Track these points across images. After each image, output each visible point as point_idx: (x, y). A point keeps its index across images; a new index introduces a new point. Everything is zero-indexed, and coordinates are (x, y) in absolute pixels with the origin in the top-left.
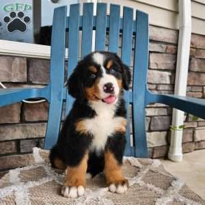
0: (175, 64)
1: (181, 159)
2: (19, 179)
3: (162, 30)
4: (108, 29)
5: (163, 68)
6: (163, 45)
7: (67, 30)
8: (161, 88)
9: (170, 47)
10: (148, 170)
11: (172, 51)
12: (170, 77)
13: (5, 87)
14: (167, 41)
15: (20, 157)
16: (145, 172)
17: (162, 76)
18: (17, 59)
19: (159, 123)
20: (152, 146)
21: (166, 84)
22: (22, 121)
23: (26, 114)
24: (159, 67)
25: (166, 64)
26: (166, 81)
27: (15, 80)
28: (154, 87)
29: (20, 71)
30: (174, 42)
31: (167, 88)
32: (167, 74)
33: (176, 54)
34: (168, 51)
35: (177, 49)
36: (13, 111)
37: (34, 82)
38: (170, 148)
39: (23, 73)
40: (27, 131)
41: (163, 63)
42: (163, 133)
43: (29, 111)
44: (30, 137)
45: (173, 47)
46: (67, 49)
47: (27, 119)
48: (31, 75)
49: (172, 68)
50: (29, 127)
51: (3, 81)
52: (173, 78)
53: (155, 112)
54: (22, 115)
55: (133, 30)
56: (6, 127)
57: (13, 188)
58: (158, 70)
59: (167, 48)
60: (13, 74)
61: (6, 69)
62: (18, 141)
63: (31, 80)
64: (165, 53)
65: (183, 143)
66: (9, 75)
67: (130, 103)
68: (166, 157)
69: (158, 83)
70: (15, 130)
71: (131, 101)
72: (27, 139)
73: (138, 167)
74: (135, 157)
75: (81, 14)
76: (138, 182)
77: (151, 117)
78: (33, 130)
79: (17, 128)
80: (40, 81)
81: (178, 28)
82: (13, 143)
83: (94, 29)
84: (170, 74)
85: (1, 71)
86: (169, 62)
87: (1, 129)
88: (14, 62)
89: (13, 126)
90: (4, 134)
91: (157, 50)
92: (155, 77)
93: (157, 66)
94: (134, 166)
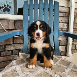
0: (69, 20)
1: (71, 56)
2: (16, 64)
3: (63, 8)
4: (44, 9)
5: (64, 22)
6: (64, 14)
7: (29, 9)
8: (63, 30)
9: (66, 14)
10: (60, 60)
12: (67, 25)
13: (7, 31)
14: (65, 12)
15: (13, 56)
16: (59, 60)
17: (64, 25)
18: (11, 21)
19: (63, 42)
21: (65, 28)
22: (14, 43)
23: (15, 41)
24: (63, 22)
25: (65, 21)
26: (65, 27)
27: (10, 29)
28: (61, 29)
30: (68, 12)
31: (66, 29)
32: (66, 24)
33: (69, 17)
34: (66, 15)
35: (69, 15)
36: (10, 40)
38: (67, 52)
39: (13, 26)
40: (15, 47)
41: (64, 20)
42: (64, 46)
43: (16, 40)
44: (16, 49)
45: (68, 14)
46: (29, 17)
47: (15, 43)
48: (16, 27)
49: (68, 22)
51: (6, 29)
52: (68, 26)
54: (13, 41)
55: (53, 9)
56: (8, 46)
57: (15, 67)
58: (62, 23)
59: (65, 15)
60: (9, 27)
61: (7, 25)
62: (12, 51)
64: (65, 16)
65: (72, 50)
67: (53, 36)
68: (65, 55)
70: (11, 47)
71: (53, 35)
72: (15, 50)
73: (57, 59)
76: (57, 64)
77: (60, 40)
78: (17, 47)
79: (12, 46)
80: (19, 29)
81: (70, 7)
82: (11, 51)
84: (67, 24)
85: (5, 25)
86: (66, 20)
87: (6, 46)
88: (10, 22)
89: (10, 45)
90: (7, 48)
91: (62, 16)
92: (61, 25)
93: (62, 21)
94: (55, 59)
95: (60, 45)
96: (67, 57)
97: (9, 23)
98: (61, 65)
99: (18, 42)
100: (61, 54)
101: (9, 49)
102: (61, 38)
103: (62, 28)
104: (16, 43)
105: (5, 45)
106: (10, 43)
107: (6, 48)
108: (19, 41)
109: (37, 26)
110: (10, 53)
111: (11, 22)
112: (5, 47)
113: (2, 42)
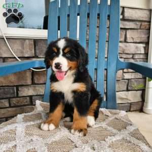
0: (149, 37)
3: (137, 10)
5: (138, 41)
6: (138, 23)
8: (136, 57)
9: (143, 23)
10: (113, 118)
11: (145, 27)
12: (145, 48)
13: (20, 60)
14: (141, 19)
17: (137, 48)
18: (27, 41)
20: (130, 102)
21: (141, 54)
22: (33, 83)
23: (35, 78)
24: (135, 41)
25: (141, 38)
26: (140, 51)
27: (26, 55)
28: (131, 56)
29: (30, 49)
30: (147, 19)
31: (142, 56)
32: (142, 46)
35: (150, 25)
36: (27, 77)
37: (39, 56)
38: (145, 104)
39: (31, 50)
40: (36, 90)
41: (138, 38)
42: (138, 92)
43: (37, 76)
44: (38, 94)
45: (146, 23)
47: (36, 82)
48: (37, 51)
49: (147, 41)
50: (38, 87)
51: (19, 56)
52: (147, 48)
53: (131, 75)
54: (33, 79)
55: (108, 14)
56: (23, 87)
58: (133, 43)
59: (141, 25)
60: (25, 51)
61: (20, 48)
62: (31, 97)
63: (37, 55)
64: (140, 29)
66: (22, 52)
67: (105, 69)
68: (141, 110)
69: (134, 53)
70: (29, 89)
72: (36, 95)
73: (108, 116)
74: (107, 108)
75: (69, 4)
77: (128, 80)
78: (41, 90)
82: (28, 98)
83: (78, 15)
84: (144, 45)
85: (17, 49)
86: (143, 36)
87: (20, 89)
88: (25, 43)
89: (27, 87)
90: (22, 92)
91: (133, 27)
92: (131, 48)
93: (133, 40)
94: (105, 115)
95: (129, 88)
96: (142, 114)
97: (25, 46)
98: (109, 128)
99: (41, 82)
100: (130, 107)
101: (25, 94)
102: (130, 74)
103: (133, 54)
104: (38, 83)
105: (17, 87)
106: (26, 83)
107: (19, 92)
108: (44, 80)
109: (58, 49)
110: (27, 102)
111: (28, 43)
112: (18, 90)
113: (12, 81)
